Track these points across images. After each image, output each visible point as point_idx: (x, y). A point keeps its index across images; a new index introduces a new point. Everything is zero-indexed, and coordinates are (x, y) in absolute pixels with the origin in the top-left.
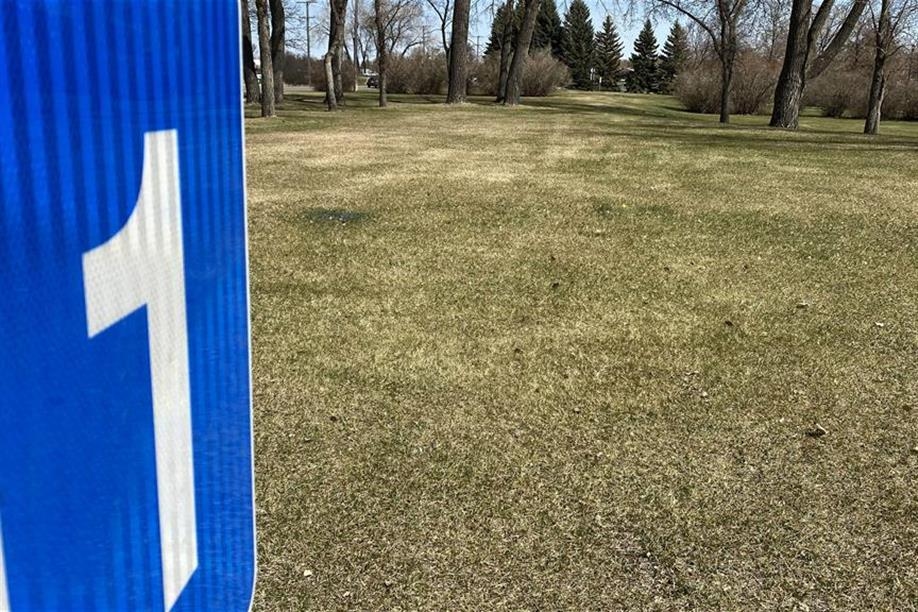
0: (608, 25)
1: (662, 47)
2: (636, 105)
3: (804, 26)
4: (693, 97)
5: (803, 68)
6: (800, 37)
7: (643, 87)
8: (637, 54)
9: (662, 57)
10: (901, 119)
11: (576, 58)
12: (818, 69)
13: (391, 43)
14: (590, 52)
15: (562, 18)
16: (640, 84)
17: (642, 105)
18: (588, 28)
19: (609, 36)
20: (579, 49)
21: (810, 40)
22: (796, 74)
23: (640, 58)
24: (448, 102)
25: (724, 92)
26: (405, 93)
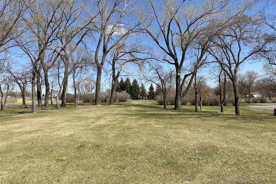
0: (142, 85)
1: (155, 89)
2: (147, 104)
3: (179, 85)
4: (160, 101)
5: (180, 95)
6: (179, 88)
7: (152, 99)
8: (150, 91)
9: (155, 92)
10: (209, 105)
11: (135, 92)
12: (184, 95)
13: (91, 90)
14: (138, 91)
15: (132, 83)
16: (151, 98)
17: (148, 104)
18: (137, 86)
19: (143, 87)
20: (136, 90)
21: (181, 88)
22: (179, 96)
23: (150, 92)
24: (95, 105)
25: (164, 100)
26: (89, 102)
